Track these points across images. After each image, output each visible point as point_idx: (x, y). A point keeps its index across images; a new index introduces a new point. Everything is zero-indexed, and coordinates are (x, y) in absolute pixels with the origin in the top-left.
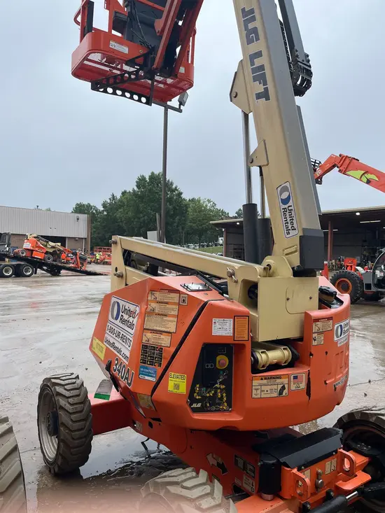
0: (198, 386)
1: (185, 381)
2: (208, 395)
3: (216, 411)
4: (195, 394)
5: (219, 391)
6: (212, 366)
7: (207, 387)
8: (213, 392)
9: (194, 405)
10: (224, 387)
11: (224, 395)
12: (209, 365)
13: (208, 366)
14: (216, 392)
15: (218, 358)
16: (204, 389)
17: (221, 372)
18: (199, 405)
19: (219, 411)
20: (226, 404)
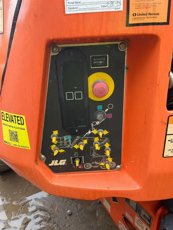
0: (56, 133)
1: (25, 126)
2: (76, 147)
3: (92, 169)
4: (53, 147)
5: (96, 139)
6: (78, 96)
7: (74, 135)
8: (85, 142)
9: (54, 163)
10: (106, 132)
11: (107, 145)
12: (74, 94)
13: (70, 96)
14: (91, 143)
15: (92, 79)
16: (67, 138)
17: (100, 107)
18: (63, 162)
19: (99, 169)
20: (110, 160)
